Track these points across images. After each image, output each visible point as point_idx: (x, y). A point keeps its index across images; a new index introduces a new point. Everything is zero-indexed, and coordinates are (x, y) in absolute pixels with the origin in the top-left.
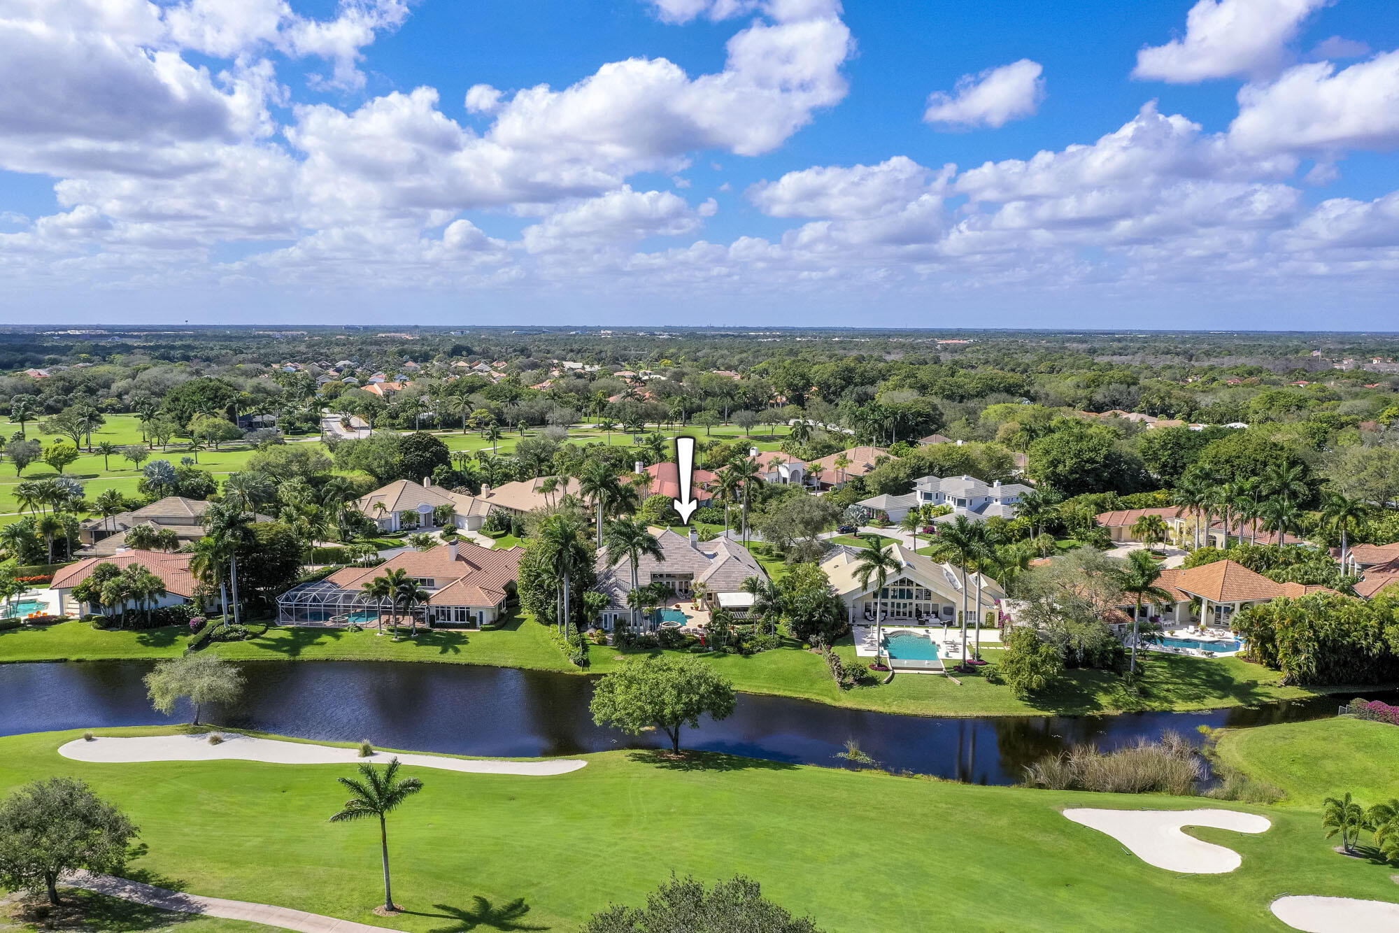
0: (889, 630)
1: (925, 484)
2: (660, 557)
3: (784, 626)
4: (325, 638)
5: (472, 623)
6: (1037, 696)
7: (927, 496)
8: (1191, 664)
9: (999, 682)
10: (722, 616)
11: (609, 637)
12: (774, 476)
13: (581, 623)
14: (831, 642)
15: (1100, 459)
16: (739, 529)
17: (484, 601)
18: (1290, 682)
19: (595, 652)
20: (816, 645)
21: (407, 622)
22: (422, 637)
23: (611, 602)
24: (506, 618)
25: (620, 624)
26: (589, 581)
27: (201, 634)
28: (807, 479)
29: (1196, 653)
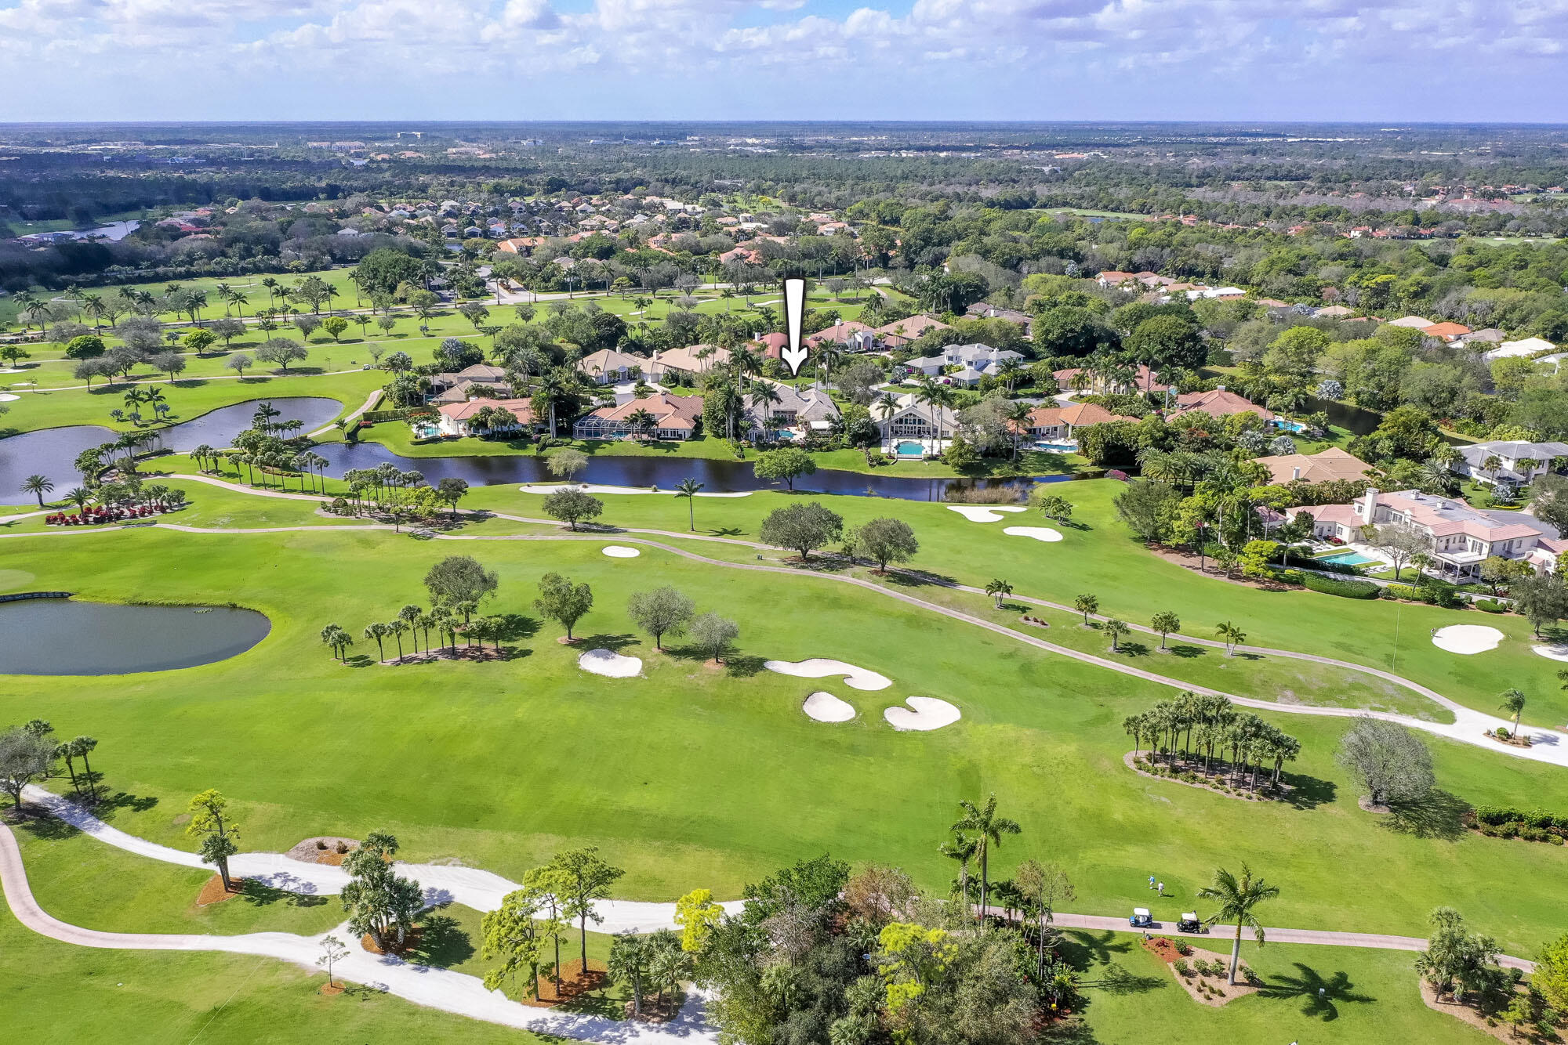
0: (901, 441)
1: (949, 350)
2: (779, 400)
3: (846, 439)
4: (604, 445)
5: (680, 437)
6: (965, 468)
7: (950, 358)
8: (1050, 455)
9: (947, 464)
10: (812, 433)
11: (754, 444)
12: (852, 340)
13: (738, 436)
14: (868, 446)
15: (1078, 329)
16: (824, 383)
17: (685, 425)
18: (1093, 464)
19: (746, 451)
20: (860, 447)
21: (645, 437)
22: (656, 445)
23: (754, 426)
24: (696, 435)
25: (759, 437)
26: (740, 415)
27: (541, 443)
28: (875, 342)
29: (1055, 451)
